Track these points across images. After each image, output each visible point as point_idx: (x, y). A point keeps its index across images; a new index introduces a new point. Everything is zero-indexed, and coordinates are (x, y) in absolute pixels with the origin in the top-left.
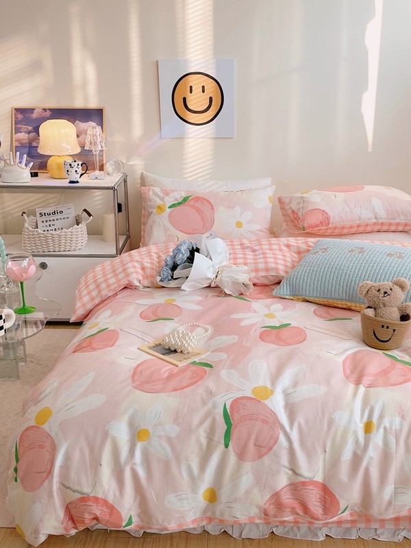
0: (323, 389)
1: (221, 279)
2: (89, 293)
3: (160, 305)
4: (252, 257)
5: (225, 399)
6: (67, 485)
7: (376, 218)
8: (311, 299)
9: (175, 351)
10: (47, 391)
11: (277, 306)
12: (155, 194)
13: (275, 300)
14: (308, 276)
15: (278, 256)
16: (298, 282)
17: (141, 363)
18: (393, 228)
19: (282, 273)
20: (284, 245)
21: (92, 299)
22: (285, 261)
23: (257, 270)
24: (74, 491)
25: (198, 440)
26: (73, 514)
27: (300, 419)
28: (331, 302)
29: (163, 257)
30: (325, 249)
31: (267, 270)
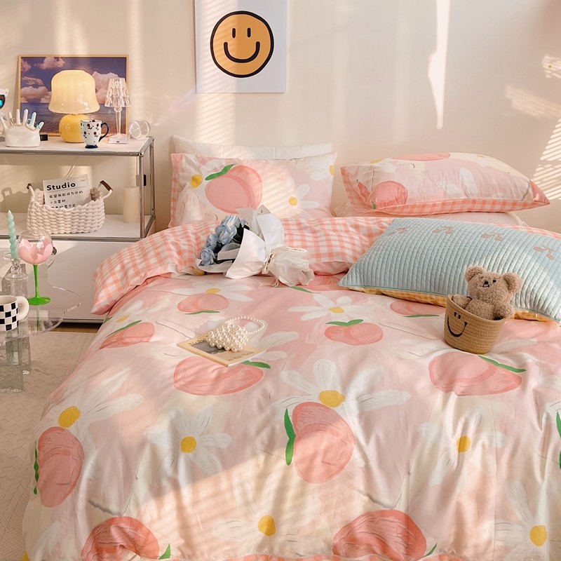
0: (405, 396)
1: (275, 264)
3: (201, 296)
4: (311, 239)
5: (287, 404)
6: (96, 502)
7: (466, 194)
8: (387, 291)
9: (223, 349)
11: (344, 299)
12: (189, 162)
13: (342, 292)
14: (383, 262)
15: (344, 239)
16: (370, 269)
17: (183, 361)
18: (488, 207)
19: (350, 260)
20: (352, 226)
22: (353, 244)
23: (318, 255)
27: (378, 431)
28: (412, 294)
29: (203, 238)
30: (404, 229)
31: (331, 255)
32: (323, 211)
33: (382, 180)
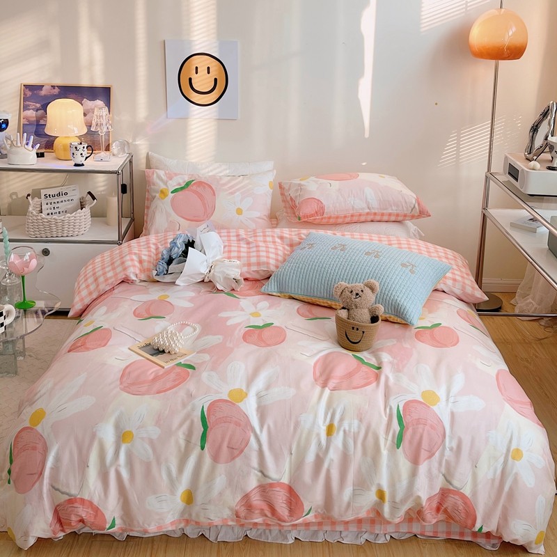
0: (292, 391)
1: (213, 274)
2: (88, 286)
3: (153, 302)
4: (245, 250)
5: (203, 402)
6: (57, 487)
7: (369, 208)
8: (296, 297)
9: (163, 352)
10: (42, 392)
11: (264, 303)
12: (159, 177)
13: (262, 296)
15: (270, 250)
16: (284, 279)
17: (130, 365)
18: (386, 218)
19: (272, 268)
20: (278, 237)
21: (90, 293)
22: (277, 254)
23: (249, 265)
24: (63, 493)
25: (177, 442)
26: (61, 516)
27: (270, 421)
28: (314, 300)
29: (161, 248)
30: (312, 245)
31: (259, 264)
32: (263, 219)
33: (306, 197)
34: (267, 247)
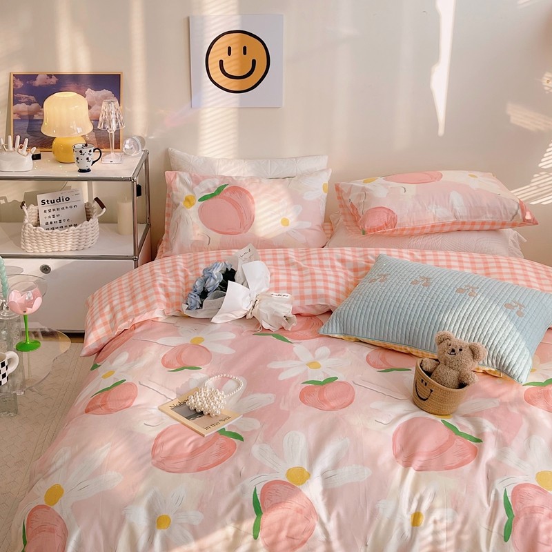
0: (367, 472)
1: (258, 310)
3: (185, 346)
4: (297, 278)
5: (255, 483)
7: (455, 216)
9: (202, 413)
11: (324, 349)
12: (183, 181)
13: (321, 339)
14: (362, 312)
15: (329, 278)
16: (349, 320)
17: (163, 432)
19: (332, 302)
20: (339, 260)
22: (337, 283)
23: (302, 297)
27: (339, 509)
29: (192, 276)
30: (384, 276)
31: (314, 297)
32: (315, 231)
33: (373, 206)
34: (325, 275)
